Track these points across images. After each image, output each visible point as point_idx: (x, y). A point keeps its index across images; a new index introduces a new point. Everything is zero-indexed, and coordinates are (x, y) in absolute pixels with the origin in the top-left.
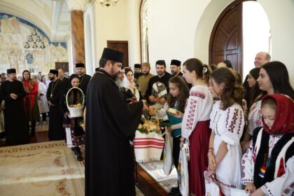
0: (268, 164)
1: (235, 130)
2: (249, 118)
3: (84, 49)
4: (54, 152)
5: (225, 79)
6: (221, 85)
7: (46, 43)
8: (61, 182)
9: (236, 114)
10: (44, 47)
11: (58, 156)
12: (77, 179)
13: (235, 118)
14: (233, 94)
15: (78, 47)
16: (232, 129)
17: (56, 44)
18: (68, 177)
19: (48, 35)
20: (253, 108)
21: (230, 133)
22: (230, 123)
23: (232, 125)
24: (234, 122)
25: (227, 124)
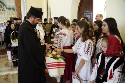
0: (104, 73)
1: (89, 53)
2: (97, 47)
3: (21, 11)
4: (6, 60)
5: (85, 26)
6: (82, 29)
7: (5, 9)
8: (7, 75)
9: (89, 45)
10: (4, 10)
11: (8, 62)
12: (15, 74)
13: (89, 47)
14: (88, 33)
15: (18, 10)
16: (87, 53)
17: (10, 9)
18: (11, 73)
19: (6, 5)
20: (99, 41)
21: (86, 54)
22: (86, 50)
23: (87, 50)
24: (88, 49)
25: (85, 50)
